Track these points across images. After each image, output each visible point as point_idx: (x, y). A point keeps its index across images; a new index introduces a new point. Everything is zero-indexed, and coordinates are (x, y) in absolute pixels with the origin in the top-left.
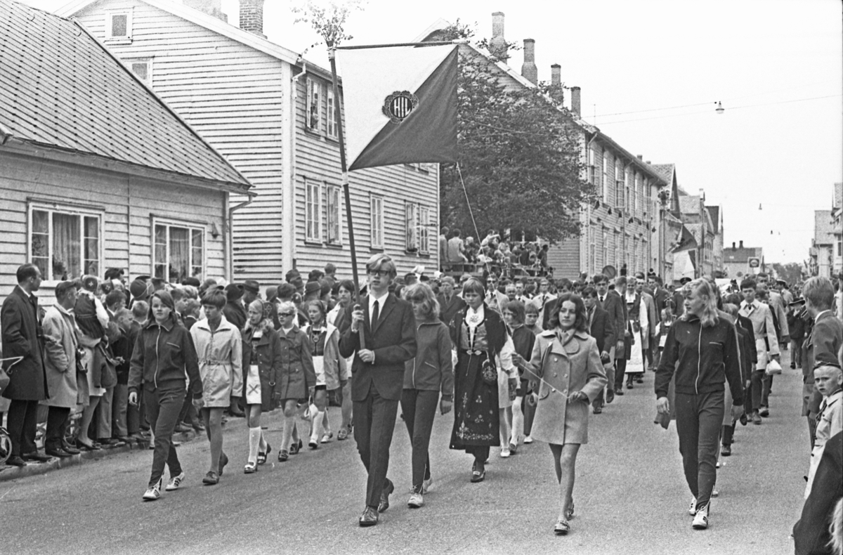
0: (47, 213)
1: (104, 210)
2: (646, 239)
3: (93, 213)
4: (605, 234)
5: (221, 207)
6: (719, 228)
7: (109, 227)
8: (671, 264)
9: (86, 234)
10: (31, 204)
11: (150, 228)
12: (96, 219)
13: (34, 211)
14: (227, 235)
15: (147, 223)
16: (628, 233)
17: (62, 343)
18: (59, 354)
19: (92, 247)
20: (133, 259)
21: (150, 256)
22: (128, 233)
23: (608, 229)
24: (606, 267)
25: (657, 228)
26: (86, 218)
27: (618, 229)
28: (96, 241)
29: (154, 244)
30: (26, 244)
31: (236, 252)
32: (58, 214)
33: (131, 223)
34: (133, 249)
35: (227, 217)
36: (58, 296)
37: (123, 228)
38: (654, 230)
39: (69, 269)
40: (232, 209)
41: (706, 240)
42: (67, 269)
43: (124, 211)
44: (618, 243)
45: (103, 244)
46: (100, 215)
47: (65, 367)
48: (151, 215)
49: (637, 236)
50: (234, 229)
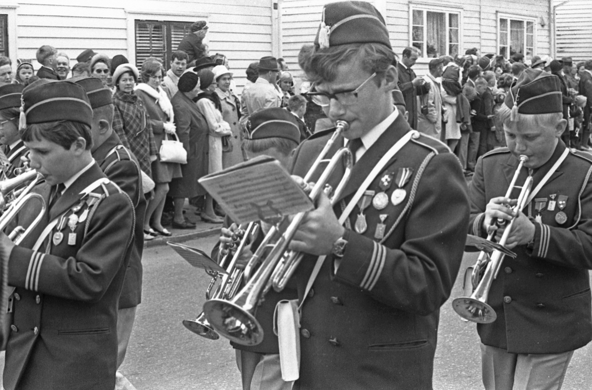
0: (422, 11)
1: (462, 8)
3: (454, 11)
5: (548, 5)
7: (467, 20)
9: (450, 25)
10: (411, 6)
11: (496, 21)
12: (457, 15)
13: (414, 11)
14: (552, 25)
15: (493, 17)
17: (433, 103)
18: (432, 110)
19: (454, 34)
20: (483, 43)
21: (496, 40)
22: (480, 24)
26: (450, 15)
28: (457, 30)
29: (499, 31)
30: (408, 33)
31: (559, 37)
32: (430, 12)
33: (482, 17)
34: (484, 36)
35: (552, 12)
36: (430, 69)
37: (477, 21)
39: (438, 50)
40: (555, 7)
42: (436, 50)
43: (478, 9)
45: (461, 33)
46: (460, 12)
47: (435, 119)
48: (497, 12)
50: (557, 21)
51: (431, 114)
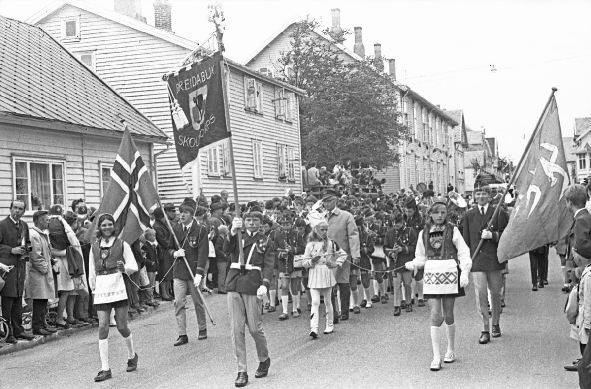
1: (65, 159)
2: (445, 163)
3: (57, 162)
4: (417, 161)
5: (148, 153)
6: (496, 153)
7: (70, 171)
8: (464, 180)
9: (54, 177)
10: (14, 158)
11: (99, 171)
12: (61, 166)
13: (16, 163)
14: (153, 173)
15: (96, 167)
16: (433, 159)
17: (42, 254)
18: (42, 261)
19: (58, 185)
20: (88, 193)
21: (99, 190)
22: (83, 175)
23: (419, 157)
24: (419, 184)
25: (453, 155)
26: (53, 166)
27: (426, 157)
28: (61, 181)
29: (102, 181)
30: (12, 185)
31: (160, 185)
32: (34, 164)
33: (85, 168)
34: (87, 186)
35: (153, 160)
36: (34, 220)
37: (80, 171)
38: (450, 156)
39: (43, 201)
40: (155, 155)
41: (487, 162)
42: (41, 202)
43: (81, 160)
44: (427, 167)
45: (66, 184)
46: (63, 163)
47: (46, 271)
48: (99, 162)
49: (439, 161)
50: (158, 169)
51: (41, 265)
